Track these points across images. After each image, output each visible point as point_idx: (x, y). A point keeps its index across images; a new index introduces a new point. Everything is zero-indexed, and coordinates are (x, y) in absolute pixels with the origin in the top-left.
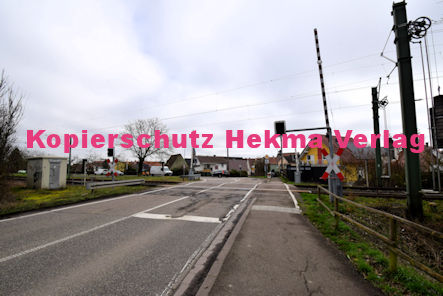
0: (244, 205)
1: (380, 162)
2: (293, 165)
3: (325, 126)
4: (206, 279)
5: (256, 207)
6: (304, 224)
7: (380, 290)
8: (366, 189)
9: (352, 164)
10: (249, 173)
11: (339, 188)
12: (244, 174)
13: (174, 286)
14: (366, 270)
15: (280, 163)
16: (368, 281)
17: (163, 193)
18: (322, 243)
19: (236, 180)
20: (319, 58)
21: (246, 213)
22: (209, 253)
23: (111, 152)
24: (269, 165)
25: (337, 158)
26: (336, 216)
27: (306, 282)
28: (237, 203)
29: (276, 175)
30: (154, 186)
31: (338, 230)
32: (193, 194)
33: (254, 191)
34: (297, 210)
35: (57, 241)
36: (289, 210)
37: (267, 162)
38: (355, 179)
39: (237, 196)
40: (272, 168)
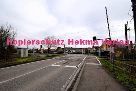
0: (83, 63)
1: (128, 49)
2: (98, 50)
3: (109, 38)
4: (76, 82)
5: (87, 63)
6: (103, 68)
7: (127, 87)
8: (123, 58)
9: (118, 50)
10: (83, 53)
11: (114, 58)
12: (81, 53)
13: (68, 84)
14: (123, 82)
15: (93, 50)
16: (124, 85)
17: (57, 59)
18: (109, 74)
19: (79, 55)
20: (107, 16)
21: (84, 65)
22: (75, 76)
23: (41, 46)
24: (89, 50)
25: (113, 48)
26: (113, 66)
27: (105, 84)
28: (81, 62)
29: (92, 54)
30: (54, 57)
31: (114, 70)
32: (67, 59)
33: (85, 59)
34: (100, 64)
35: (32, 72)
36: (98, 64)
37: (89, 49)
38: (119, 55)
39: (80, 60)
40: (90, 51)
